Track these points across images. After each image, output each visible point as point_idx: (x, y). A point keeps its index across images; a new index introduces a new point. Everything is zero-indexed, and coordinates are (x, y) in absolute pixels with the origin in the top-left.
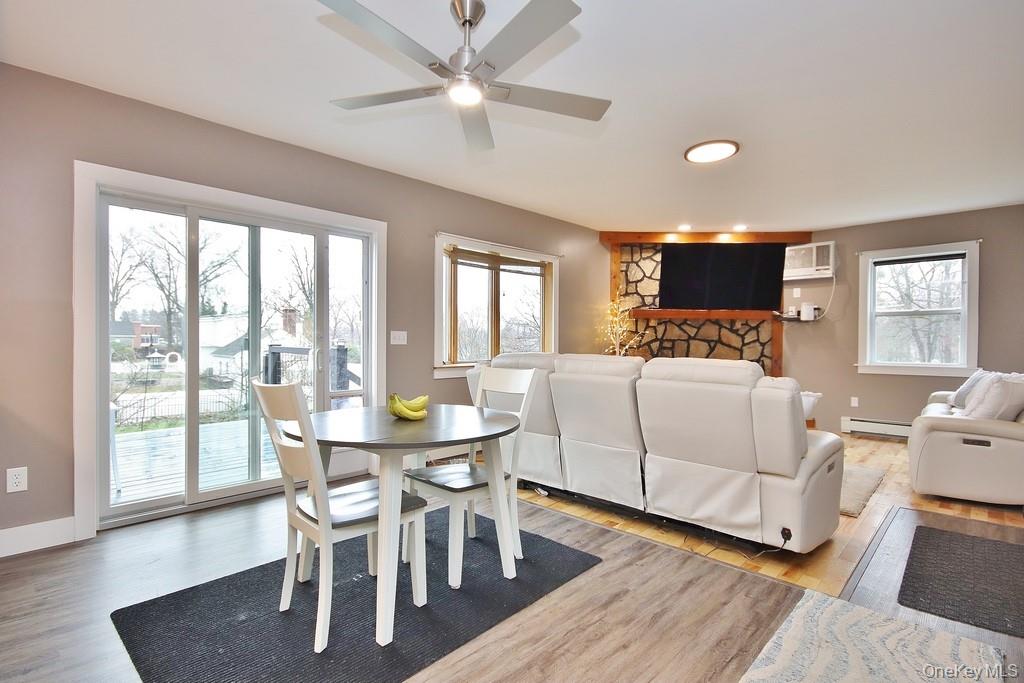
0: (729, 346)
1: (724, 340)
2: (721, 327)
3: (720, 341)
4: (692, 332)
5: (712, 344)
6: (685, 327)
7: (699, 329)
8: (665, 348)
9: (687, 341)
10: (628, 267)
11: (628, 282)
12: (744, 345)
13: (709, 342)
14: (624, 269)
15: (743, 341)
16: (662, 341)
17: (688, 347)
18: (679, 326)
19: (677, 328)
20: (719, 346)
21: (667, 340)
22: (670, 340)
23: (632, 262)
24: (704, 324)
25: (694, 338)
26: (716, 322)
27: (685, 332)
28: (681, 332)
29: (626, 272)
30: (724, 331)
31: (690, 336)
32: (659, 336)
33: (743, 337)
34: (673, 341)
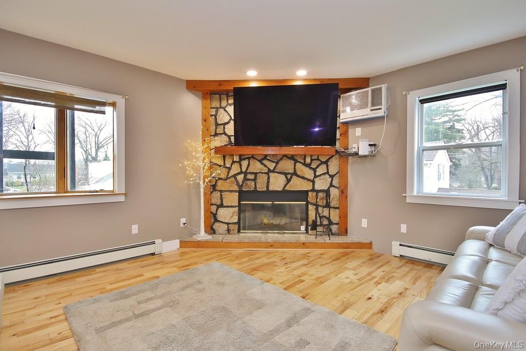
0: (303, 178)
1: (299, 173)
2: (296, 161)
3: (295, 174)
4: (272, 166)
5: (289, 176)
6: (265, 162)
7: (277, 163)
8: (249, 180)
9: (267, 173)
10: (217, 112)
11: (217, 125)
12: (316, 176)
13: (286, 174)
14: (214, 113)
15: (315, 174)
16: (246, 173)
17: (269, 178)
18: (260, 161)
19: (258, 163)
20: (294, 177)
21: (250, 173)
22: (253, 173)
23: (221, 107)
24: (281, 159)
25: (273, 171)
26: (292, 158)
27: (265, 166)
28: (262, 166)
29: (215, 116)
30: (298, 165)
31: (269, 169)
32: (244, 170)
33: (315, 170)
34: (256, 174)
